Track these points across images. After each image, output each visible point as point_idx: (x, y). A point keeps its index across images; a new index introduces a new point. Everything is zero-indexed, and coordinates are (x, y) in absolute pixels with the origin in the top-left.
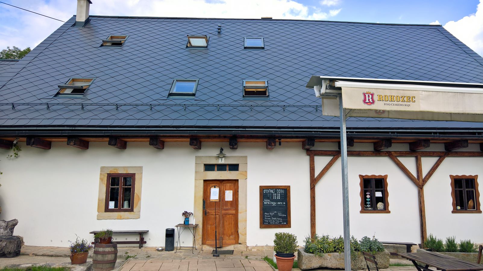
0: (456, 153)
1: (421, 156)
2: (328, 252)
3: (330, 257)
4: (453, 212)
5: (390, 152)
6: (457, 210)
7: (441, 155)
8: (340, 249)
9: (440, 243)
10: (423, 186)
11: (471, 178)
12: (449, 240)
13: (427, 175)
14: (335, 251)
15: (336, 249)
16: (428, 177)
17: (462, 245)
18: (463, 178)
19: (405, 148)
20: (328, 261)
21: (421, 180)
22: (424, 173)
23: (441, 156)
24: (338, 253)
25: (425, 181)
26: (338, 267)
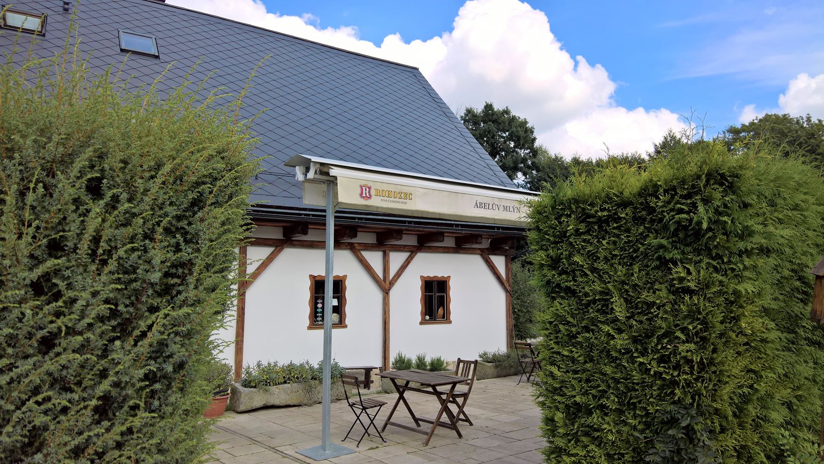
0: (430, 247)
1: (390, 251)
2: (276, 384)
3: (278, 391)
4: (421, 323)
5: (352, 244)
6: (426, 320)
7: (413, 249)
8: (292, 378)
9: (409, 361)
10: (389, 290)
11: (443, 280)
12: (419, 358)
13: (395, 276)
14: (285, 382)
15: (286, 379)
16: (396, 278)
17: (432, 364)
18: (435, 279)
19: (371, 239)
20: (276, 396)
21: (387, 282)
22: (392, 273)
23: (413, 251)
24: (289, 385)
25: (392, 284)
26: (289, 403)
